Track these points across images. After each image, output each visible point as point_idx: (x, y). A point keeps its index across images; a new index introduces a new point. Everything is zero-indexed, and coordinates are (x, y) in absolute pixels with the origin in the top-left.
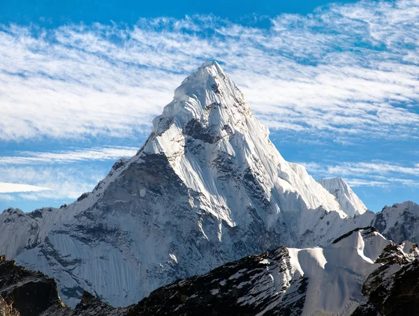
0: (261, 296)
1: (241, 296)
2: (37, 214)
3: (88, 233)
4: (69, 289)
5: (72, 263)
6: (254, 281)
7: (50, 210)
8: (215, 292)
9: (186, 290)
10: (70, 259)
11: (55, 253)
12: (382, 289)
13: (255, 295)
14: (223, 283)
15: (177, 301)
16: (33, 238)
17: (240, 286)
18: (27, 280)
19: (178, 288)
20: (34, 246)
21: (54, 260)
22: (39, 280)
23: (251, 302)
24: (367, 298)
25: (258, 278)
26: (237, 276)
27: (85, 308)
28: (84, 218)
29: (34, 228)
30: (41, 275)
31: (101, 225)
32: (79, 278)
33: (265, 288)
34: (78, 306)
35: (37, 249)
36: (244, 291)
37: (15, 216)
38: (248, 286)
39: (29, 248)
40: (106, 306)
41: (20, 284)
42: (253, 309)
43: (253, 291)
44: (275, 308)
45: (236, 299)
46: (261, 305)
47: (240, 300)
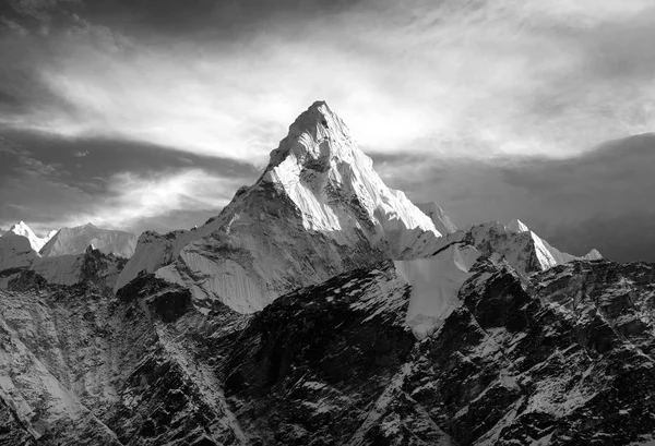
0: (370, 302)
1: (353, 302)
2: (171, 236)
3: (215, 251)
4: (201, 301)
5: (203, 278)
6: (364, 289)
7: (182, 232)
8: (330, 299)
9: (305, 298)
10: (200, 274)
11: (187, 270)
12: (475, 294)
13: (365, 302)
14: (337, 291)
15: (297, 307)
16: (168, 256)
17: (352, 294)
18: (166, 291)
19: (298, 296)
20: (169, 263)
21: (186, 276)
22: (176, 290)
23: (361, 308)
24: (462, 302)
25: (367, 287)
26: (349, 285)
27: (216, 314)
28: (212, 239)
29: (168, 248)
30: (178, 286)
31: (226, 245)
32: (208, 290)
33: (374, 295)
34: (210, 313)
35: (172, 266)
36: (356, 298)
37: (151, 237)
38: (359, 293)
39: (164, 265)
40: (234, 312)
41: (160, 294)
42: (363, 313)
43: (363, 298)
44: (383, 312)
45: (348, 305)
46: (370, 310)
47: (353, 305)
